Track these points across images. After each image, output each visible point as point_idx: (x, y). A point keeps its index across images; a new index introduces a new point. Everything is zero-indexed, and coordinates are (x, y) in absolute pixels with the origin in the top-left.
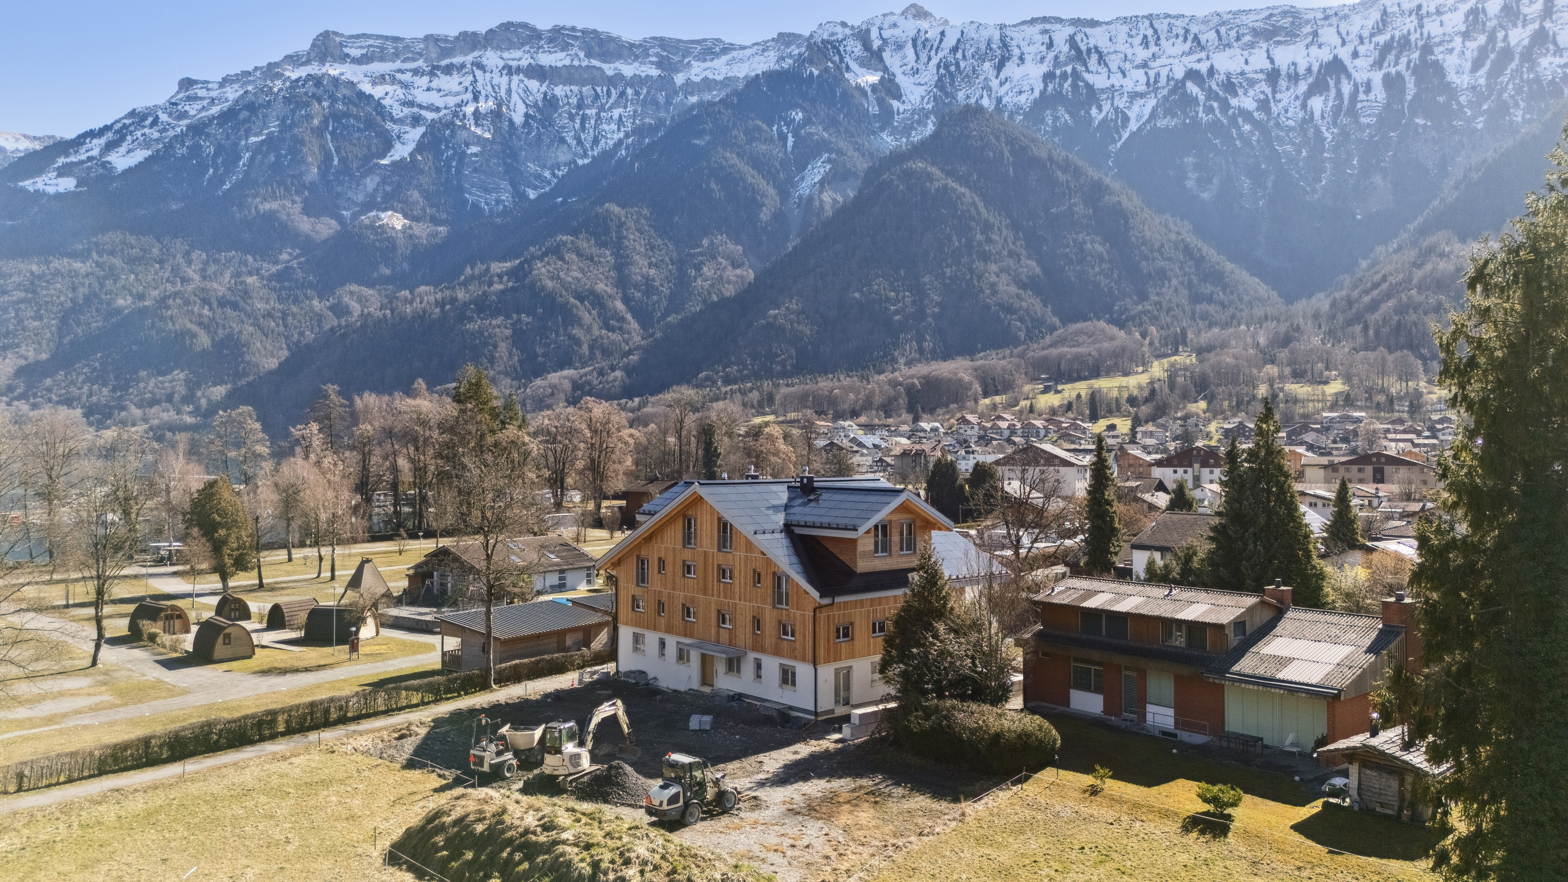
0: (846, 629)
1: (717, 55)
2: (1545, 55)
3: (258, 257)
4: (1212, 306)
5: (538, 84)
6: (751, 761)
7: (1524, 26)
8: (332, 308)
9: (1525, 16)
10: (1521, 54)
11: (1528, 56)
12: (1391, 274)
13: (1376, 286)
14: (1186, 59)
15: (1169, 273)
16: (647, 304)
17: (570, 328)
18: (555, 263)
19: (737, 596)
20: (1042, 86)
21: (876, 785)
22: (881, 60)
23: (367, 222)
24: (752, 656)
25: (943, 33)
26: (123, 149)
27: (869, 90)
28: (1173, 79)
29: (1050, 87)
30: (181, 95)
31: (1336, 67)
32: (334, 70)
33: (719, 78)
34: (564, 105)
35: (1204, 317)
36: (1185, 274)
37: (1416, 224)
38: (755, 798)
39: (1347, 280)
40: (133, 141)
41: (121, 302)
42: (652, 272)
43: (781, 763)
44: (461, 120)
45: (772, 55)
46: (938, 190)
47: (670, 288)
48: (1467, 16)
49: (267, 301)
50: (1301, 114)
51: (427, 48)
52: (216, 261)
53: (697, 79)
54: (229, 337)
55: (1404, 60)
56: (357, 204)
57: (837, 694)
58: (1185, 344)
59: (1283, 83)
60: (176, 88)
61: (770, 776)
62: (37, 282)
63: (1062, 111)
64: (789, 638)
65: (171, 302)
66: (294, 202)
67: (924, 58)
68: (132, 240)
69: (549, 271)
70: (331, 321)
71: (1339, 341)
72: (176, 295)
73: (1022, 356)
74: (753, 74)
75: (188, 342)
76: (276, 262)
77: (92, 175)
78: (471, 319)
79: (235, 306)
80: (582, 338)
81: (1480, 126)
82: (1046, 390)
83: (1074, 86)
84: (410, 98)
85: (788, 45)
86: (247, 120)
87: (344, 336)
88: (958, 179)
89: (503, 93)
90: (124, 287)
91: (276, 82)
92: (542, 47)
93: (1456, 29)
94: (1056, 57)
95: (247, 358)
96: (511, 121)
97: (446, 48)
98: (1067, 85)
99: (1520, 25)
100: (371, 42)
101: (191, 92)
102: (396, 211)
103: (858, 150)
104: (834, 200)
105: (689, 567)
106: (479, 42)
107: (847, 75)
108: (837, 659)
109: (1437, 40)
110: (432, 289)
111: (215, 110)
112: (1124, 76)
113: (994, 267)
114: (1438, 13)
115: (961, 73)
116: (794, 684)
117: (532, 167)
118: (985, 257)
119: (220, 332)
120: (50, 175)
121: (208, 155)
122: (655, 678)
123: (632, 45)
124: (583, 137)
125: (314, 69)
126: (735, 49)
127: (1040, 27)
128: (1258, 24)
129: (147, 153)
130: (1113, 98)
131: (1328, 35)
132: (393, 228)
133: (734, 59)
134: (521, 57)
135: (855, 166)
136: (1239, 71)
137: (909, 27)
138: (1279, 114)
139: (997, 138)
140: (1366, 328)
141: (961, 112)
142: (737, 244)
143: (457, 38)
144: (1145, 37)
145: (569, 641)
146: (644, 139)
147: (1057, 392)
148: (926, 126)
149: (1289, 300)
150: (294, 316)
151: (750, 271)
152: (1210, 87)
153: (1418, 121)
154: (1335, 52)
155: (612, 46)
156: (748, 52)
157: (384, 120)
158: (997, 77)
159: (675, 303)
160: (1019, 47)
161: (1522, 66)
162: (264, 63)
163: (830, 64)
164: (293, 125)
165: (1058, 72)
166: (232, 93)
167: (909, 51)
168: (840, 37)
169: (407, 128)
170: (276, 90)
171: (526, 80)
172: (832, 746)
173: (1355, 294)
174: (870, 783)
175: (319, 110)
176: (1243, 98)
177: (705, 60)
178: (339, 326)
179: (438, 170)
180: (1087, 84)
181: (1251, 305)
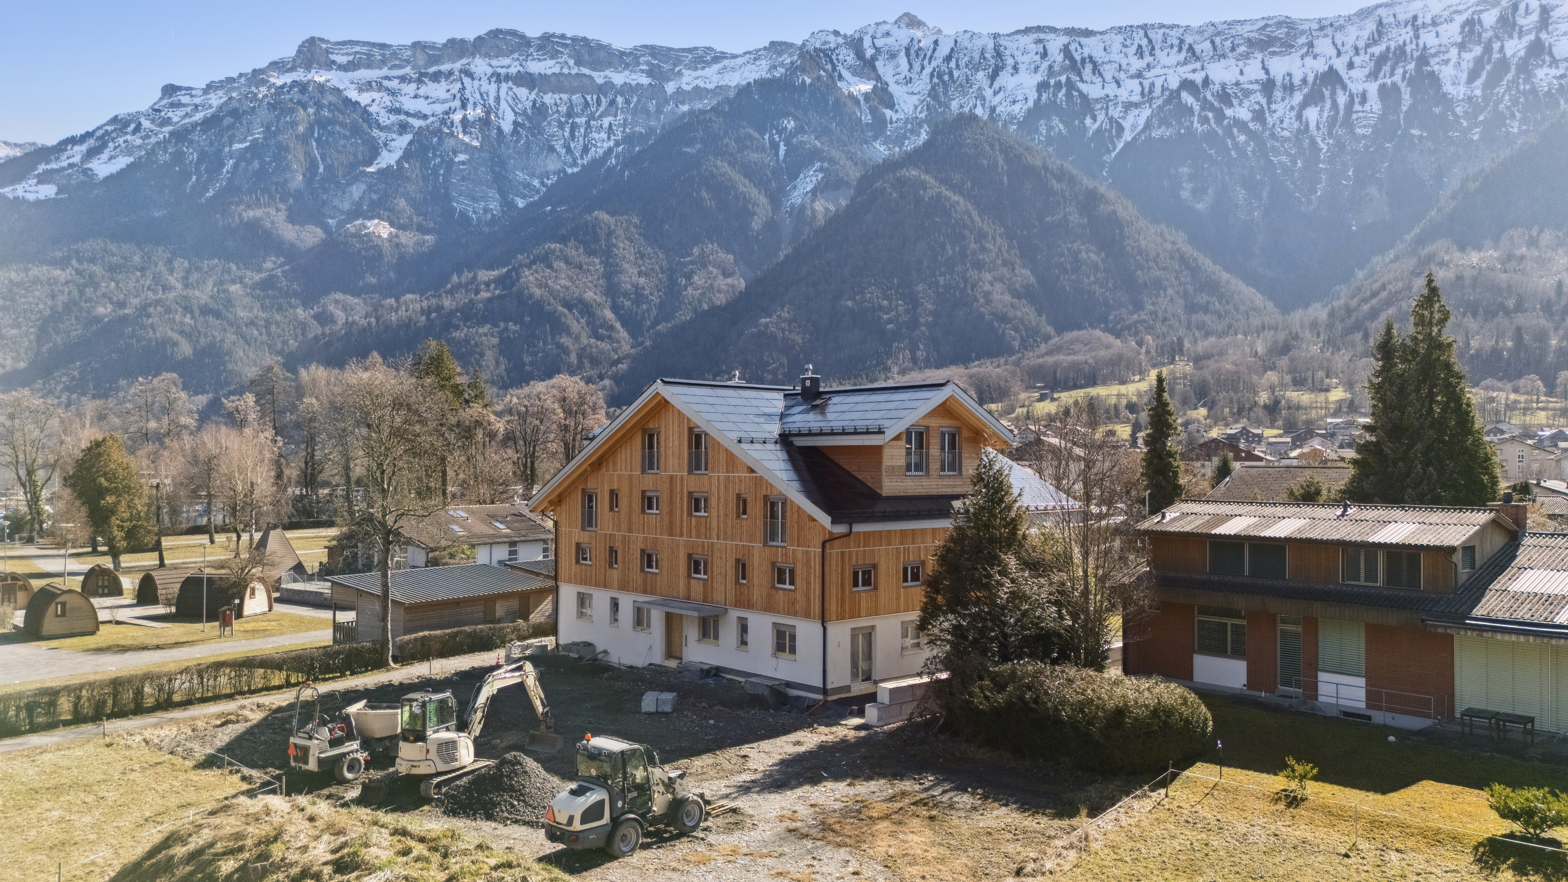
0: (867, 573)
1: (708, 64)
2: (1541, 66)
3: (241, 265)
4: (1208, 315)
5: (527, 91)
6: (729, 756)
7: (1520, 38)
8: (316, 317)
9: (1521, 27)
10: (1518, 65)
11: (1525, 67)
12: (1390, 282)
13: (1374, 295)
14: (1181, 70)
15: (1165, 283)
16: (637, 313)
17: (558, 337)
18: (544, 272)
19: (714, 533)
20: (1036, 95)
21: (926, 790)
22: (874, 69)
23: (353, 230)
24: (734, 614)
25: (936, 43)
26: (105, 156)
27: (862, 99)
28: (1168, 89)
29: (1044, 96)
30: (164, 102)
31: (1331, 78)
32: (320, 77)
33: (710, 86)
34: (554, 113)
35: (1201, 326)
36: (1181, 284)
37: (1412, 234)
38: (734, 811)
39: (1344, 290)
40: (116, 148)
41: (101, 310)
42: (642, 281)
43: (777, 758)
44: (448, 128)
45: (764, 64)
46: (931, 198)
47: (660, 297)
48: (1463, 27)
49: (251, 309)
50: (1296, 125)
51: (414, 55)
52: (198, 269)
53: (688, 88)
54: (212, 346)
55: (1399, 71)
56: (342, 212)
57: (854, 665)
58: (1181, 352)
59: (1278, 94)
60: (159, 94)
61: (758, 776)
62: (15, 289)
63: (1056, 121)
64: (787, 586)
65: (151, 310)
66: (278, 210)
67: (917, 67)
68: (113, 247)
69: (537, 279)
70: (316, 329)
71: (1339, 350)
72: (158, 302)
73: (1017, 363)
74: (744, 83)
75: (169, 350)
76: (260, 271)
77: (73, 182)
78: (457, 328)
79: (217, 315)
80: (571, 347)
81: (1476, 137)
82: (1042, 398)
83: (1069, 95)
84: (397, 105)
85: (780, 54)
86: (231, 126)
87: (328, 344)
88: (952, 187)
89: (491, 101)
90: (104, 295)
91: (261, 89)
92: (531, 54)
93: (1452, 40)
94: (1050, 67)
95: (230, 366)
96: (499, 129)
97: (434, 55)
98: (1061, 94)
99: (1516, 36)
100: (357, 49)
101: (174, 99)
102: (382, 219)
103: (851, 159)
104: (827, 209)
105: (650, 499)
106: (468, 49)
107: (839, 84)
108: (855, 614)
109: (1433, 51)
110: (418, 297)
111: (198, 117)
112: (1119, 86)
113: (988, 276)
114: (1434, 23)
115: (954, 82)
116: (793, 650)
117: (520, 176)
118: (979, 266)
119: (202, 341)
120: (30, 182)
121: (191, 162)
122: (605, 652)
123: (622, 53)
124: (572, 146)
125: (299, 75)
126: (726, 58)
127: (1034, 36)
128: (1253, 35)
129: (130, 160)
130: (1107, 108)
131: (1324, 46)
132: (380, 237)
133: (725, 67)
134: (510, 65)
135: (847, 175)
136: (1234, 81)
137: (903, 36)
138: (1274, 125)
139: (992, 146)
140: (1366, 336)
141: (954, 120)
142: (728, 252)
143: (445, 45)
144: (1140, 47)
145: (500, 609)
146: (634, 148)
147: (1053, 400)
148: (919, 135)
149: (1286, 309)
150: (278, 324)
151: (742, 280)
152: (1205, 97)
153: (1413, 132)
154: (1331, 62)
155: (602, 54)
156: (739, 61)
157: (370, 127)
158: (991, 86)
159: (666, 311)
160: (1012, 56)
161: (1519, 78)
162: (248, 70)
163: (822, 73)
164: (278, 131)
165: (1052, 82)
166: (216, 100)
167: (903, 60)
168: (833, 46)
169: (394, 136)
170: (260, 96)
171: (514, 87)
172: (852, 734)
173: (1354, 303)
174: (917, 787)
175: (304, 116)
176: (1238, 109)
177: (696, 69)
178: (324, 334)
179: (425, 179)
180: (1081, 94)
181: (1247, 315)
